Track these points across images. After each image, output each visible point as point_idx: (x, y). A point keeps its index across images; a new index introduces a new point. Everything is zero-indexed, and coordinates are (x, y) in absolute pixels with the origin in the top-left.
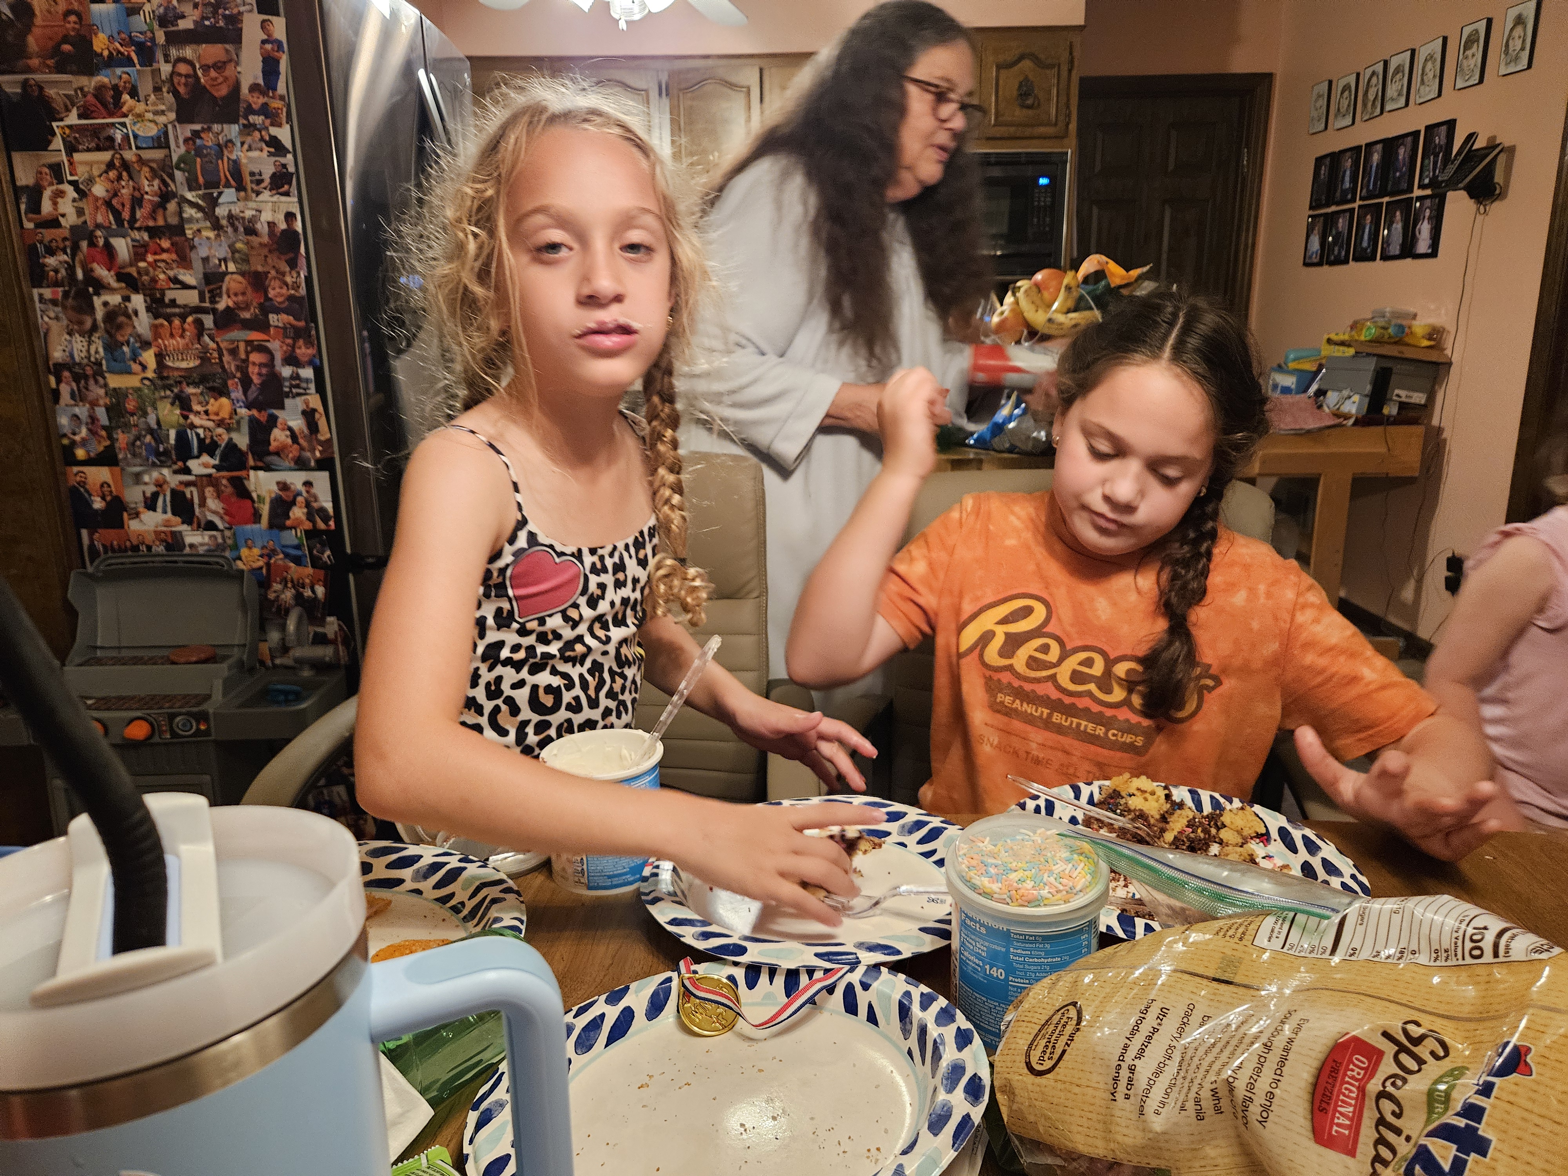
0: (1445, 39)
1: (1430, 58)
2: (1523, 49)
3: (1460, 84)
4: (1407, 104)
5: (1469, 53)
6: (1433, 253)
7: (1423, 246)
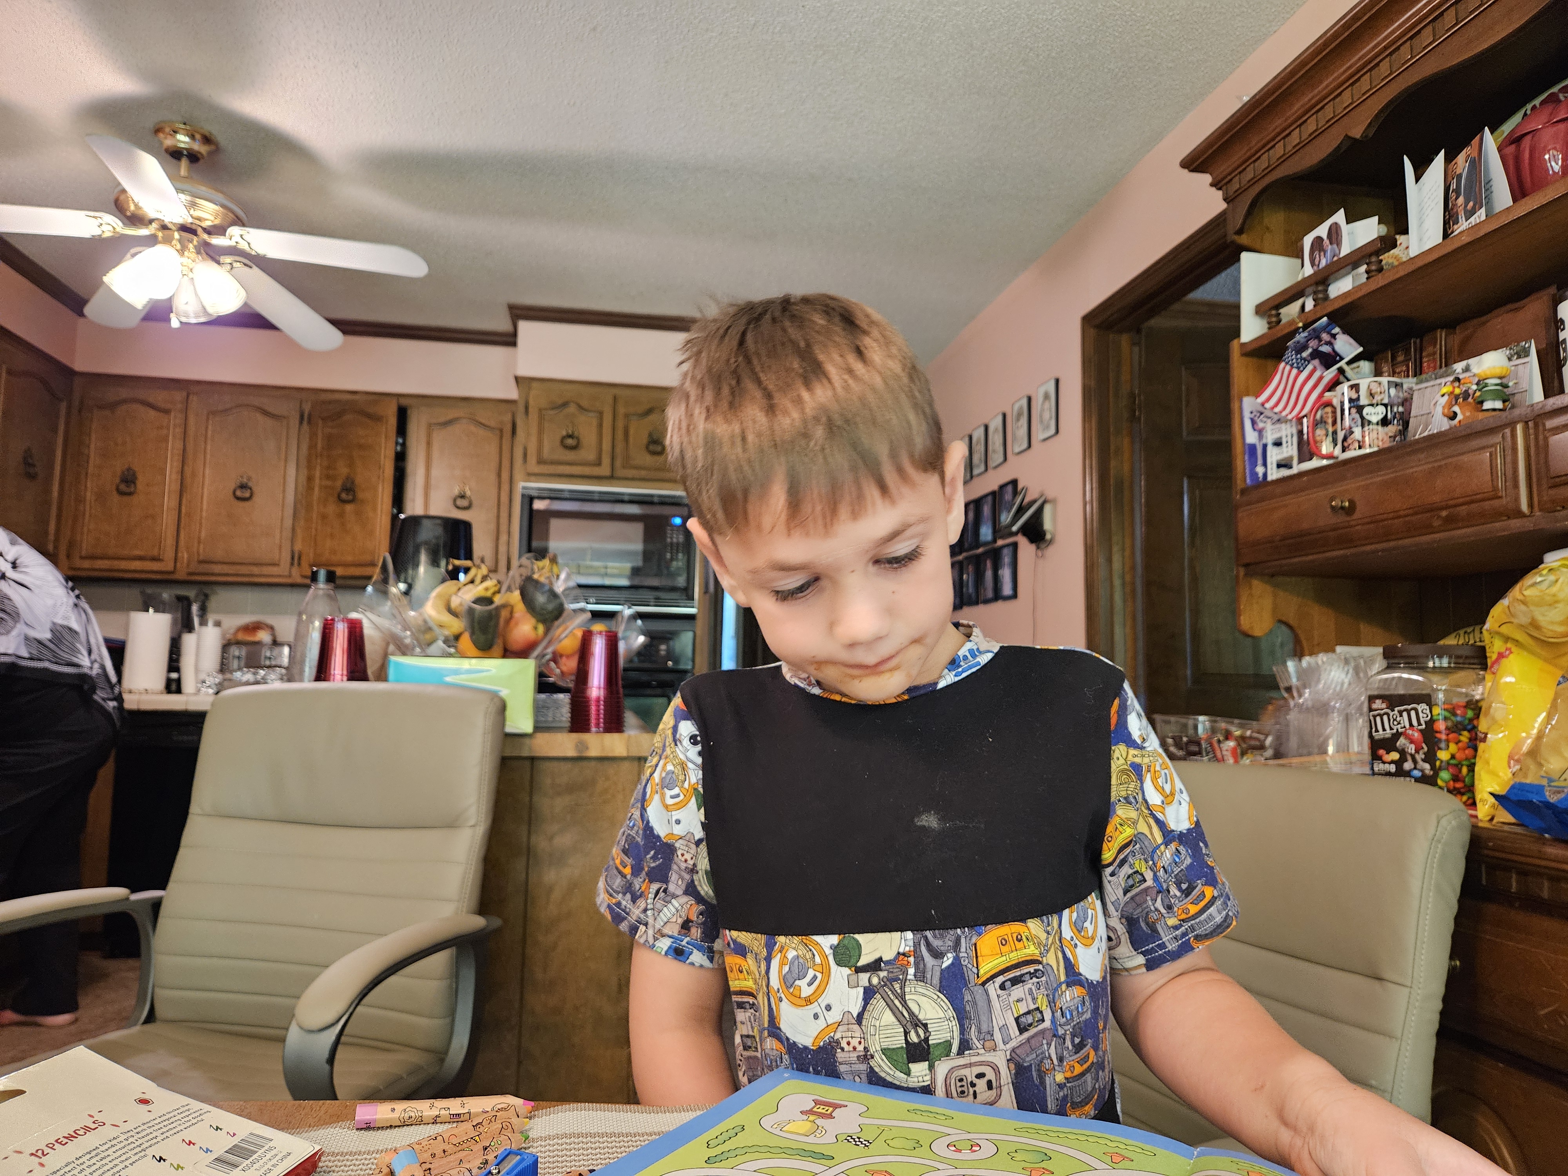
0: (1004, 416)
1: (996, 430)
2: (1051, 418)
3: (1017, 450)
4: (986, 470)
5: (1020, 423)
6: (1015, 596)
7: (1007, 590)
